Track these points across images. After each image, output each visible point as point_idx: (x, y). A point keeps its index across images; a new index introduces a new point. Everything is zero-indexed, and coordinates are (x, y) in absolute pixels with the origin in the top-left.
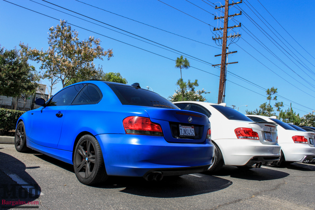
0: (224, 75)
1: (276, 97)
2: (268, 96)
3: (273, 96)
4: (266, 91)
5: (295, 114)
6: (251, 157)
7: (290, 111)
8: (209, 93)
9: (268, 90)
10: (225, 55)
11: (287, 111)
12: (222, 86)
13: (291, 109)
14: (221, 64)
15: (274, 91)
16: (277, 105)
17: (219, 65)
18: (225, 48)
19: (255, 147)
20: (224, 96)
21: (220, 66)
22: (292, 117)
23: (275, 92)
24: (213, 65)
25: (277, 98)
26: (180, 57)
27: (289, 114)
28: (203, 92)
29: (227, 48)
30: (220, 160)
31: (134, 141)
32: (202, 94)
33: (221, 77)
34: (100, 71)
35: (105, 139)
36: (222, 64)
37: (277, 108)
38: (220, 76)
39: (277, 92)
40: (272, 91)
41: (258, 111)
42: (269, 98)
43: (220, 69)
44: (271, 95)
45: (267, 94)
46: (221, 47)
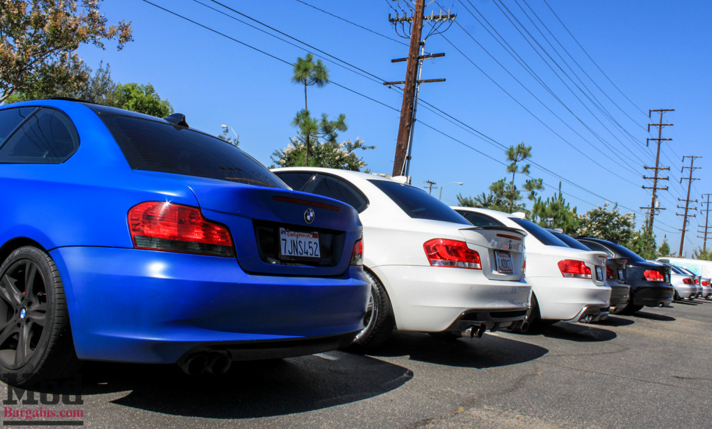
0: (412, 108)
1: (528, 166)
2: (510, 163)
3: (521, 164)
4: (507, 152)
5: (568, 207)
6: (461, 312)
7: (557, 201)
8: (373, 148)
9: (512, 149)
10: (415, 60)
11: (550, 200)
12: (405, 135)
13: (560, 195)
14: (404, 82)
15: (524, 152)
16: (529, 186)
17: (400, 83)
18: (416, 44)
19: (472, 287)
20: (409, 158)
21: (403, 86)
22: (562, 214)
23: (525, 156)
24: (386, 83)
25: (529, 169)
26: (304, 58)
27: (555, 208)
28: (357, 145)
29: (422, 44)
30: (386, 316)
31: (157, 269)
32: (354, 151)
33: (404, 111)
34: (104, 77)
35: (76, 260)
36: (408, 82)
37: (530, 193)
38: (400, 110)
39: (530, 156)
40: (518, 154)
41: (487, 196)
42: (512, 169)
43: (403, 92)
44: (516, 161)
45: (508, 159)
46: (409, 42)
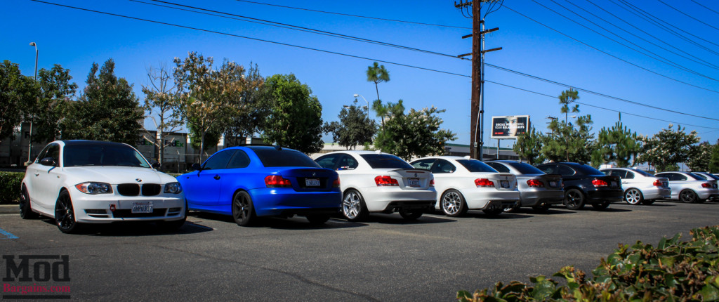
0: (480, 74)
1: (577, 106)
2: (562, 105)
3: (571, 105)
4: (560, 97)
7: (617, 129)
8: (444, 111)
9: (563, 94)
10: (477, 36)
11: (611, 129)
12: (476, 94)
14: (471, 54)
16: (580, 121)
17: (468, 55)
18: (478, 22)
20: (482, 112)
21: (471, 57)
23: (574, 98)
25: (578, 108)
26: (373, 66)
28: (433, 111)
29: (482, 22)
31: (273, 192)
32: (432, 115)
33: (474, 76)
34: (255, 75)
36: (474, 53)
39: (578, 98)
40: (568, 97)
42: (565, 110)
43: (471, 62)
44: (567, 103)
45: (560, 103)
46: (472, 20)
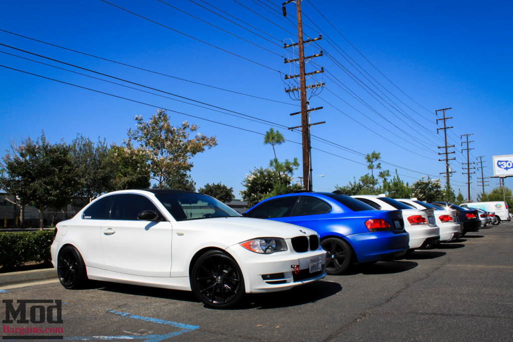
0: (308, 141)
1: (380, 164)
2: (368, 164)
3: (375, 163)
4: (366, 158)
5: (403, 183)
6: (425, 240)
7: (396, 181)
9: (368, 156)
10: (305, 113)
11: (393, 181)
12: (307, 157)
13: (398, 176)
14: (301, 127)
15: (376, 156)
16: (382, 175)
17: (298, 127)
18: (304, 103)
20: (311, 170)
21: (301, 129)
22: (401, 188)
23: (377, 158)
24: (289, 129)
25: (381, 166)
26: (269, 131)
27: (396, 185)
29: (308, 103)
33: (304, 144)
36: (303, 126)
37: (383, 179)
39: (380, 158)
40: (373, 157)
41: (353, 184)
42: (371, 167)
43: (301, 132)
44: (372, 162)
45: (367, 162)
46: (300, 102)
